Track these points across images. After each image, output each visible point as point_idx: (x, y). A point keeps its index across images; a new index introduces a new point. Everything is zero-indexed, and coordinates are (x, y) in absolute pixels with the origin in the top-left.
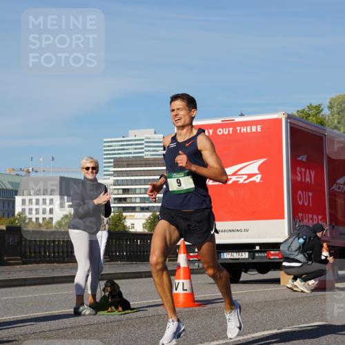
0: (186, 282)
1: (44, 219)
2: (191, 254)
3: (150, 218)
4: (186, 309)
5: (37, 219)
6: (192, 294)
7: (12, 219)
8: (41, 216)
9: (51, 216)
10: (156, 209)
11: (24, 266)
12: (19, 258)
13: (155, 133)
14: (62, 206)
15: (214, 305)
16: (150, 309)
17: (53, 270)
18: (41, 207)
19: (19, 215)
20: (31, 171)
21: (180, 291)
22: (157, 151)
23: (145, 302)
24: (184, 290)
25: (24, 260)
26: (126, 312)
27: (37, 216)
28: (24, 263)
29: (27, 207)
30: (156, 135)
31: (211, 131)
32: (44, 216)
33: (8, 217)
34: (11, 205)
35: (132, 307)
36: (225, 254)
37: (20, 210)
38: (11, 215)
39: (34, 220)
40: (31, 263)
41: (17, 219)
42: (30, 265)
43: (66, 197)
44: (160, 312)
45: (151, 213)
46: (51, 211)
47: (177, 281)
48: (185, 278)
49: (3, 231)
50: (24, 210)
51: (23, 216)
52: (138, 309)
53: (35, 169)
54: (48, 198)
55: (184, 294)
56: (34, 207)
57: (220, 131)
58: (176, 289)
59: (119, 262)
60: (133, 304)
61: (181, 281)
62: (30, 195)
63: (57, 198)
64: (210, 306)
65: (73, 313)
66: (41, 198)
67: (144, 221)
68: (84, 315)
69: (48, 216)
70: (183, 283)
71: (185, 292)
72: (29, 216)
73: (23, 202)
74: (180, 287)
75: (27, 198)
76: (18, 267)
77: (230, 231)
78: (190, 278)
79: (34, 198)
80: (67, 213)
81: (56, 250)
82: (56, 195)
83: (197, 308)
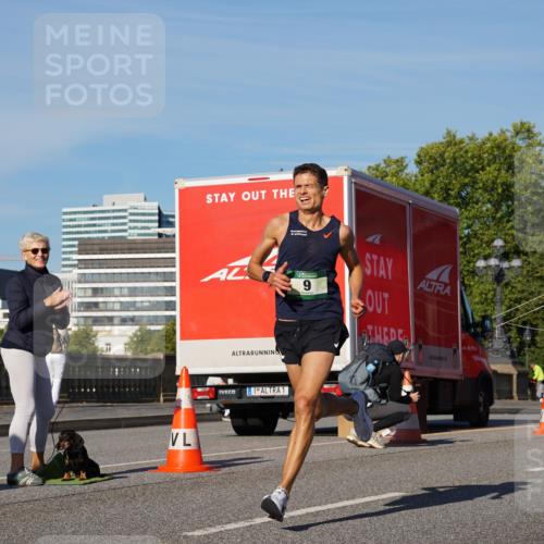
0: (190, 433)
2: (199, 390)
3: (135, 335)
4: (188, 475)
6: (199, 451)
10: (145, 320)
13: (145, 199)
15: (233, 468)
16: (133, 476)
21: (179, 446)
22: (148, 228)
23: (123, 465)
24: (185, 445)
26: (93, 479)
30: (147, 204)
31: (232, 196)
35: (102, 472)
36: (253, 389)
44: (147, 481)
45: (137, 327)
47: (175, 431)
48: (187, 427)
52: (111, 476)
55: (186, 451)
57: (246, 196)
58: (173, 444)
59: (85, 404)
60: (103, 468)
61: (181, 431)
64: (226, 470)
65: (5, 482)
67: (127, 340)
68: (24, 485)
70: (185, 434)
71: (188, 448)
74: (180, 440)
77: (261, 353)
78: (195, 427)
83: (205, 474)
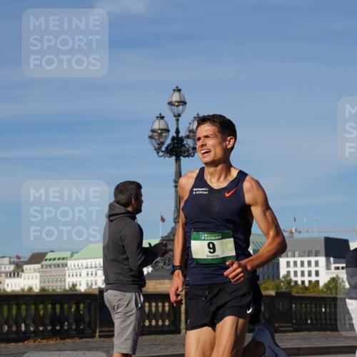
1: (310, 282)
5: (303, 282)
7: (277, 282)
8: (306, 279)
9: (317, 279)
11: (296, 334)
12: (290, 325)
14: (328, 267)
17: (327, 339)
18: (306, 269)
19: (284, 277)
20: (294, 231)
25: (295, 327)
27: (303, 279)
28: (295, 331)
29: (292, 269)
32: (310, 279)
33: (273, 280)
34: (275, 267)
37: (285, 273)
38: (275, 277)
39: (300, 283)
40: (303, 331)
41: (282, 281)
42: (302, 333)
43: (332, 259)
46: (317, 274)
49: (272, 296)
50: (289, 272)
51: (289, 279)
53: (298, 230)
54: (313, 259)
56: (299, 269)
62: (294, 256)
63: (322, 260)
66: (306, 260)
69: (314, 278)
72: (294, 279)
73: (288, 263)
75: (292, 260)
76: (290, 334)
79: (299, 260)
80: (334, 276)
81: (328, 317)
82: (321, 256)
